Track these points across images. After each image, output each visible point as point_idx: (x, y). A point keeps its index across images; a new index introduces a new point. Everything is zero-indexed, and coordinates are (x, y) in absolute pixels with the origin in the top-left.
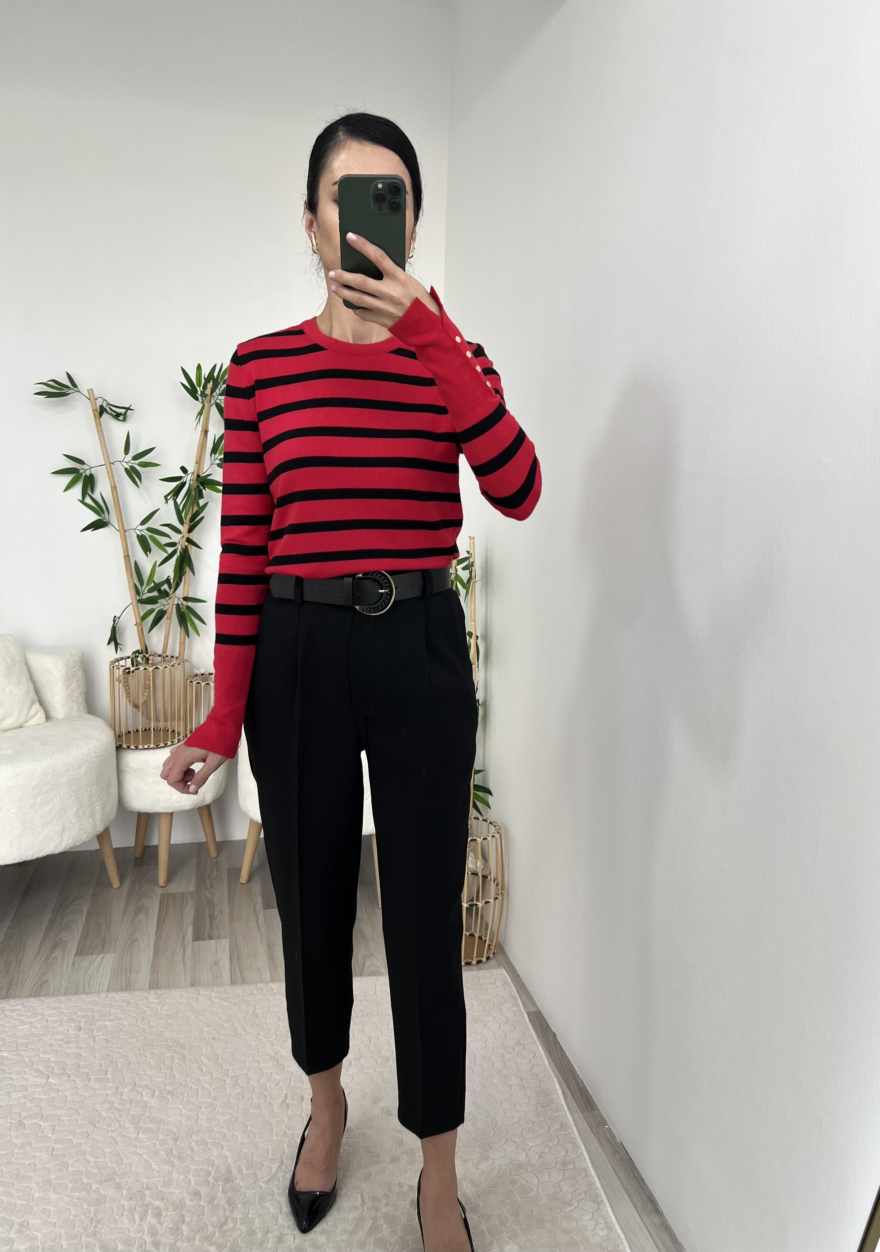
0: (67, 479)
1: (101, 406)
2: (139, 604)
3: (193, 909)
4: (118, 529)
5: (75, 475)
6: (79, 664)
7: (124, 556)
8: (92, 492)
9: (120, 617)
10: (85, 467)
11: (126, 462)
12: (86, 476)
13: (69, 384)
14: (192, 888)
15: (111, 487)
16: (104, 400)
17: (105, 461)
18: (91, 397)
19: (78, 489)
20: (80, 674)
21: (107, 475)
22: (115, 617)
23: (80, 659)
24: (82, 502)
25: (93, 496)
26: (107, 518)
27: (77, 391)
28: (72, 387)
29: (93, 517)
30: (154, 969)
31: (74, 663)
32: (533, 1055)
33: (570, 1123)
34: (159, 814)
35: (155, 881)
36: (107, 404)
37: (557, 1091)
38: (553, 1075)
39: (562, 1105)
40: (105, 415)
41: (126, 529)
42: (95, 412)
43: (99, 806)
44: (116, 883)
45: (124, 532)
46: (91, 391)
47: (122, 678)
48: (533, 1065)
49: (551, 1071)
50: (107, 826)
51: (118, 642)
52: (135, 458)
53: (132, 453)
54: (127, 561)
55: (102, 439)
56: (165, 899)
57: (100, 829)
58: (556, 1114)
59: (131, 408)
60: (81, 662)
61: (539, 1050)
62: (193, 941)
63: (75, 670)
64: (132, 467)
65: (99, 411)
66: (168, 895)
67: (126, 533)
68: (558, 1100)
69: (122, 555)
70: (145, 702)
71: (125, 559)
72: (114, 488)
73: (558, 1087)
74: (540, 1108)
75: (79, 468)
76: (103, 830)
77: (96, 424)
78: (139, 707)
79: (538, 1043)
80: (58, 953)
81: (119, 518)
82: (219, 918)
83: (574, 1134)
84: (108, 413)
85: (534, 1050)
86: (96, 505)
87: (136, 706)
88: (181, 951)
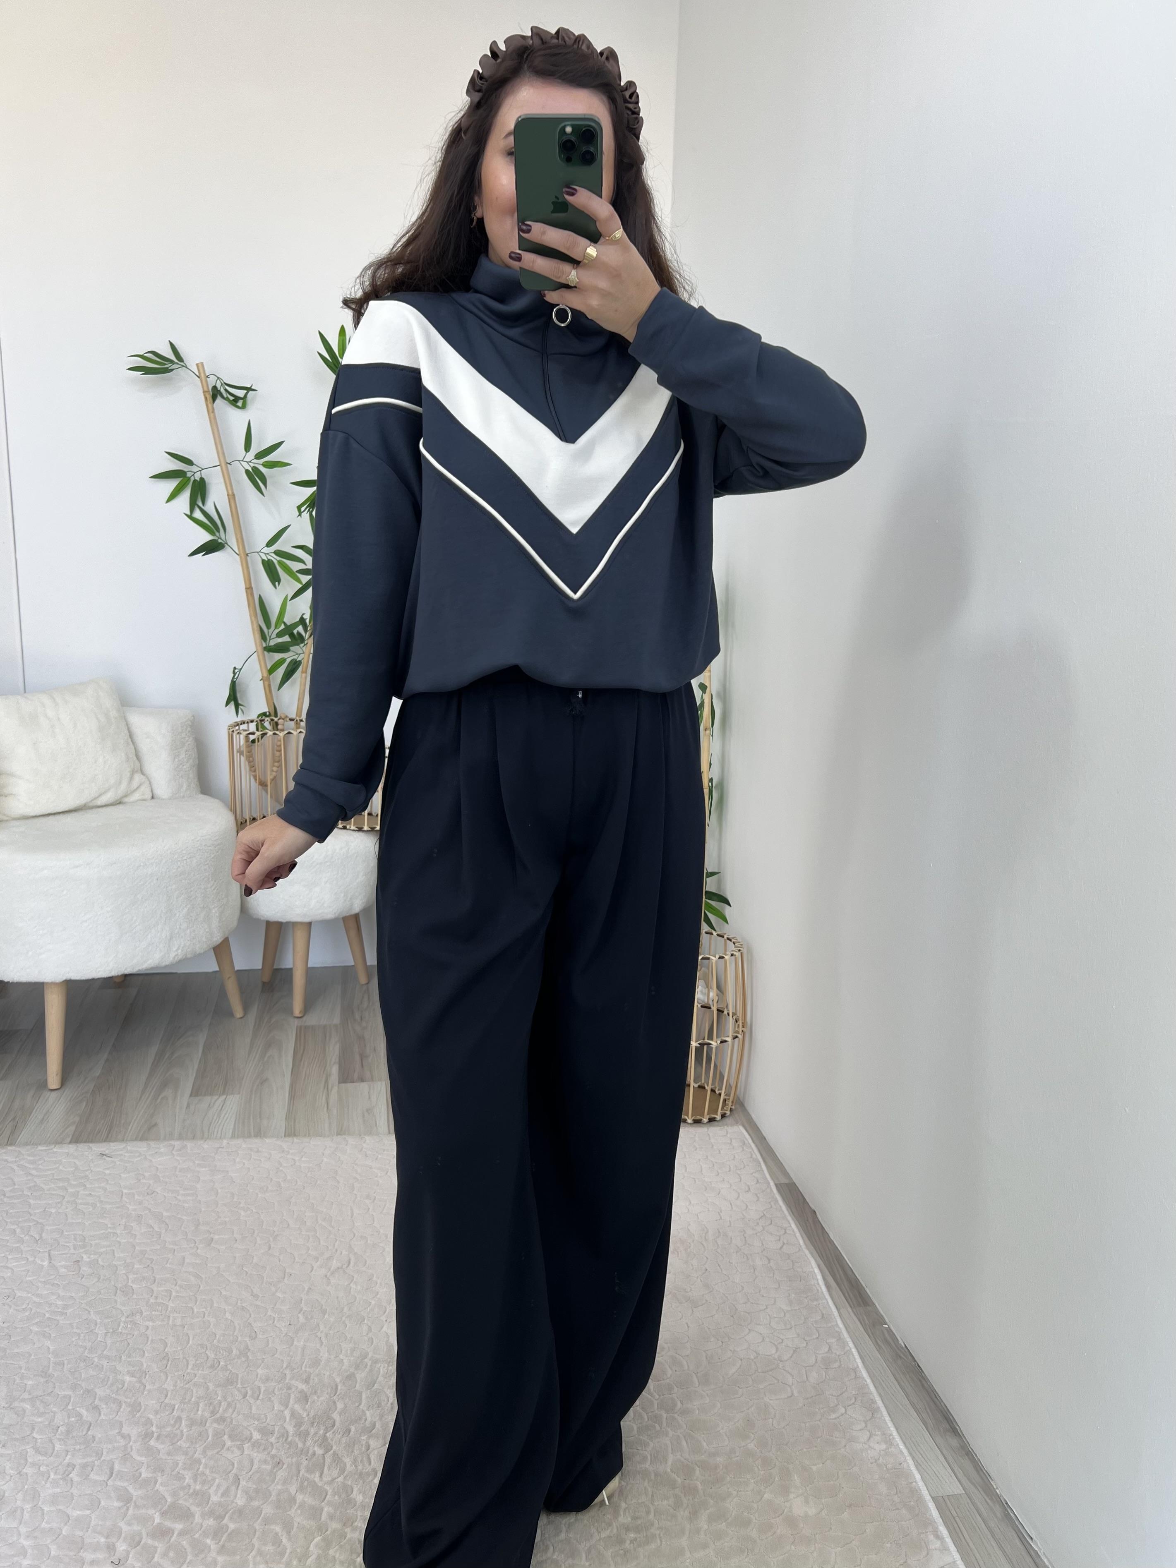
0: (170, 485)
1: (215, 388)
2: (265, 652)
3: (338, 1046)
4: (238, 553)
5: (181, 479)
6: (189, 729)
7: (246, 589)
8: (203, 503)
9: (241, 669)
10: (194, 469)
11: (247, 462)
12: (195, 480)
13: (173, 358)
14: (337, 1020)
15: (228, 495)
16: (218, 378)
17: (220, 461)
18: (201, 374)
19: (185, 498)
20: (190, 742)
21: (222, 480)
22: (235, 668)
23: (189, 723)
24: (190, 517)
25: (205, 508)
26: (223, 537)
27: (183, 366)
28: (176, 361)
29: (205, 537)
30: (290, 1116)
31: (182, 727)
32: (783, 1231)
33: (833, 1315)
34: (294, 924)
35: (289, 1010)
36: (222, 384)
37: (816, 1276)
38: (809, 1256)
39: (822, 1292)
40: (219, 400)
41: (247, 552)
42: (206, 393)
43: (216, 909)
44: (238, 1012)
45: (245, 556)
46: (200, 366)
47: (244, 749)
48: (784, 1244)
49: (807, 1252)
50: (226, 936)
51: (240, 702)
52: (259, 456)
53: (255, 449)
54: (249, 595)
55: (216, 431)
56: (302, 1033)
57: (217, 939)
58: (815, 1303)
59: (252, 388)
60: (191, 726)
61: (791, 1226)
62: (339, 1083)
63: (183, 735)
64: (255, 469)
65: (211, 393)
66: (306, 1027)
67: (248, 558)
68: (817, 1285)
69: (242, 586)
70: (274, 779)
71: (246, 592)
72: (232, 497)
73: (817, 1271)
74: (793, 1295)
75: (185, 470)
76: (220, 941)
77: (208, 411)
78: (266, 786)
79: (789, 1218)
80: (168, 1092)
81: (239, 536)
82: (371, 1056)
83: (839, 1327)
84: (222, 396)
85: (785, 1225)
86: (209, 520)
87: (263, 784)
88: (324, 1096)
